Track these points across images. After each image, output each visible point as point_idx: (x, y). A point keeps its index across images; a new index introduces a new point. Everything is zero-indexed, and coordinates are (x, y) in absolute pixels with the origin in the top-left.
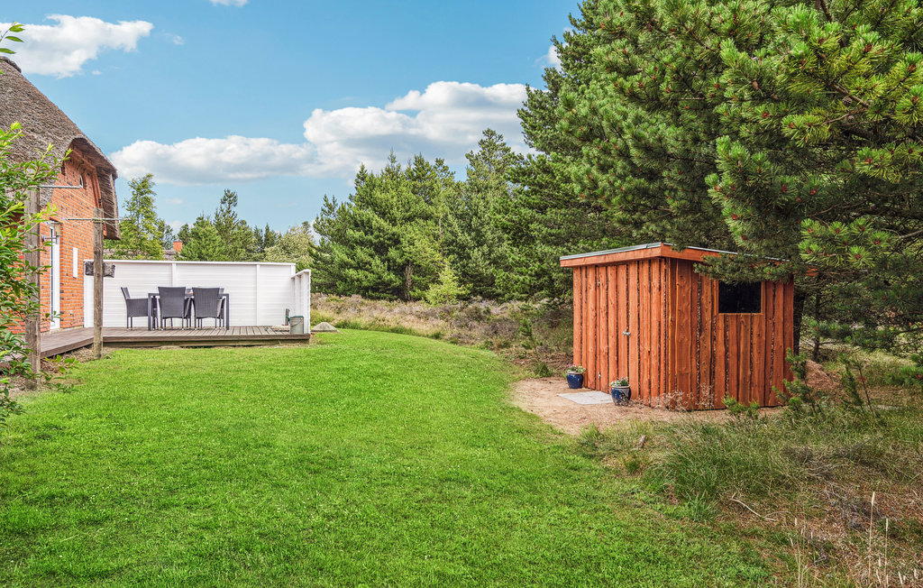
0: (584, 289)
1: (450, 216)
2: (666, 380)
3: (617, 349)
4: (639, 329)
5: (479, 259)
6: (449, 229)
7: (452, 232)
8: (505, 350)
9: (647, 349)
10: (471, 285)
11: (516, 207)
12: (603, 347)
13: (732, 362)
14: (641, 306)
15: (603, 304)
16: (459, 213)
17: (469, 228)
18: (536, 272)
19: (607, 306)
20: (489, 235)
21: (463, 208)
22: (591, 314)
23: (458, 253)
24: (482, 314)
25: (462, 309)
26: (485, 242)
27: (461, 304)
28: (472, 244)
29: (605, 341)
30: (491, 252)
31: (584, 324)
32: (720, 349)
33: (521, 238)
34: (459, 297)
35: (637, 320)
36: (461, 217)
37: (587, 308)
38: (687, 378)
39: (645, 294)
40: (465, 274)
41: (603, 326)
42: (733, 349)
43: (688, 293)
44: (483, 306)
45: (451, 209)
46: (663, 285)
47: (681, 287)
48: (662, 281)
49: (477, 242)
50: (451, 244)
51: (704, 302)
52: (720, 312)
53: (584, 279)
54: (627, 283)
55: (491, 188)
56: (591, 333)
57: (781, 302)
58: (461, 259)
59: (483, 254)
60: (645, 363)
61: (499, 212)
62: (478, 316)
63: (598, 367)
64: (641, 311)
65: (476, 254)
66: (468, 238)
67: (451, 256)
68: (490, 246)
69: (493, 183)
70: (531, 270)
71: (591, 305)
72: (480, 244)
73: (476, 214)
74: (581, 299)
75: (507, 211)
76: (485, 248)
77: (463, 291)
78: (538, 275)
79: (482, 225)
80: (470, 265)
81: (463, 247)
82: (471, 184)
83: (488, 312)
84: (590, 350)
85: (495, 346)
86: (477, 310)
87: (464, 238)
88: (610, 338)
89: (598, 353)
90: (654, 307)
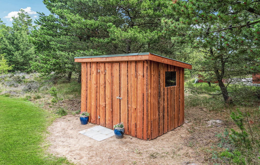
0: (89, 74)
1: (4, 38)
2: (147, 124)
3: (112, 105)
4: (128, 96)
5: (18, 56)
6: (4, 43)
7: (5, 45)
8: (38, 100)
9: (134, 107)
10: (14, 65)
11: (41, 35)
12: (102, 103)
13: (169, 110)
14: (129, 85)
15: (102, 82)
16: (8, 37)
17: (13, 43)
18: (54, 63)
19: (105, 83)
20: (22, 47)
21: (10, 35)
22: (94, 87)
23: (7, 53)
24: (21, 79)
25: (10, 77)
26: (20, 49)
27: (9, 75)
28: (14, 50)
29: (103, 100)
30: (22, 53)
31: (88, 91)
32: (166, 104)
33: (42, 48)
34: (9, 71)
35: (127, 92)
36: (9, 39)
37: (91, 83)
38: (156, 121)
39: (133, 78)
40: (10, 61)
41: (102, 92)
42: (169, 103)
43: (156, 78)
44: (21, 75)
45: (5, 36)
46: (145, 75)
47: (153, 76)
48: (145, 72)
49: (17, 49)
50: (4, 49)
51: (161, 82)
52: (166, 86)
53: (89, 68)
54: (119, 72)
55: (23, 29)
56: (93, 96)
57: (182, 80)
58: (9, 55)
59: (19, 54)
60: (133, 114)
61: (33, 37)
62: (19, 81)
63: (98, 113)
64: (129, 87)
65: (16, 53)
66: (13, 47)
67: (4, 54)
68: (22, 51)
69: (24, 28)
70: (52, 62)
71: (94, 82)
72: (18, 50)
73: (16, 38)
74: (87, 78)
75: (36, 36)
76: (20, 52)
77: (11, 68)
78: (54, 65)
79: (19, 43)
80: (13, 58)
81: (10, 51)
82: (14, 27)
83: (24, 78)
84: (93, 104)
85: (33, 99)
86: (19, 77)
87: (10, 47)
88: (107, 99)
89: (98, 106)
90: (139, 86)
